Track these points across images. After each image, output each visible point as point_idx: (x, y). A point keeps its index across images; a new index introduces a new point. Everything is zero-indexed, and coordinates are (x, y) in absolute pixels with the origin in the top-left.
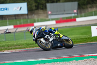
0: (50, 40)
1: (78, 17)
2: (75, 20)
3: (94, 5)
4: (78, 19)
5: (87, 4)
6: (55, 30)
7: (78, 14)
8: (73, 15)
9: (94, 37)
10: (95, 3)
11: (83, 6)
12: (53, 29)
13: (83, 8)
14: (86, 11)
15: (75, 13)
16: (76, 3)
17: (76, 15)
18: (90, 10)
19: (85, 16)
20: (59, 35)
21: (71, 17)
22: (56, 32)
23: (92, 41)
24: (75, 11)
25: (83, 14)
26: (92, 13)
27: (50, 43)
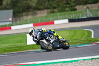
1: (13, 25)
2: (10, 28)
3: (29, 12)
4: (13, 28)
5: (22, 12)
6: (54, 32)
7: (13, 22)
8: (8, 23)
9: (30, 45)
10: (30, 11)
11: (18, 14)
12: (52, 31)
13: (18, 16)
14: (21, 19)
15: (10, 22)
16: (11, 11)
17: (11, 23)
18: (25, 18)
19: (20, 24)
21: (6, 25)
22: (55, 34)
23: (28, 49)
24: (10, 19)
25: (18, 22)
26: (27, 20)
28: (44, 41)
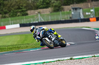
0: (53, 40)
6: (54, 31)
12: (53, 30)
20: (57, 35)
22: (55, 33)
27: (52, 42)
28: (47, 39)
